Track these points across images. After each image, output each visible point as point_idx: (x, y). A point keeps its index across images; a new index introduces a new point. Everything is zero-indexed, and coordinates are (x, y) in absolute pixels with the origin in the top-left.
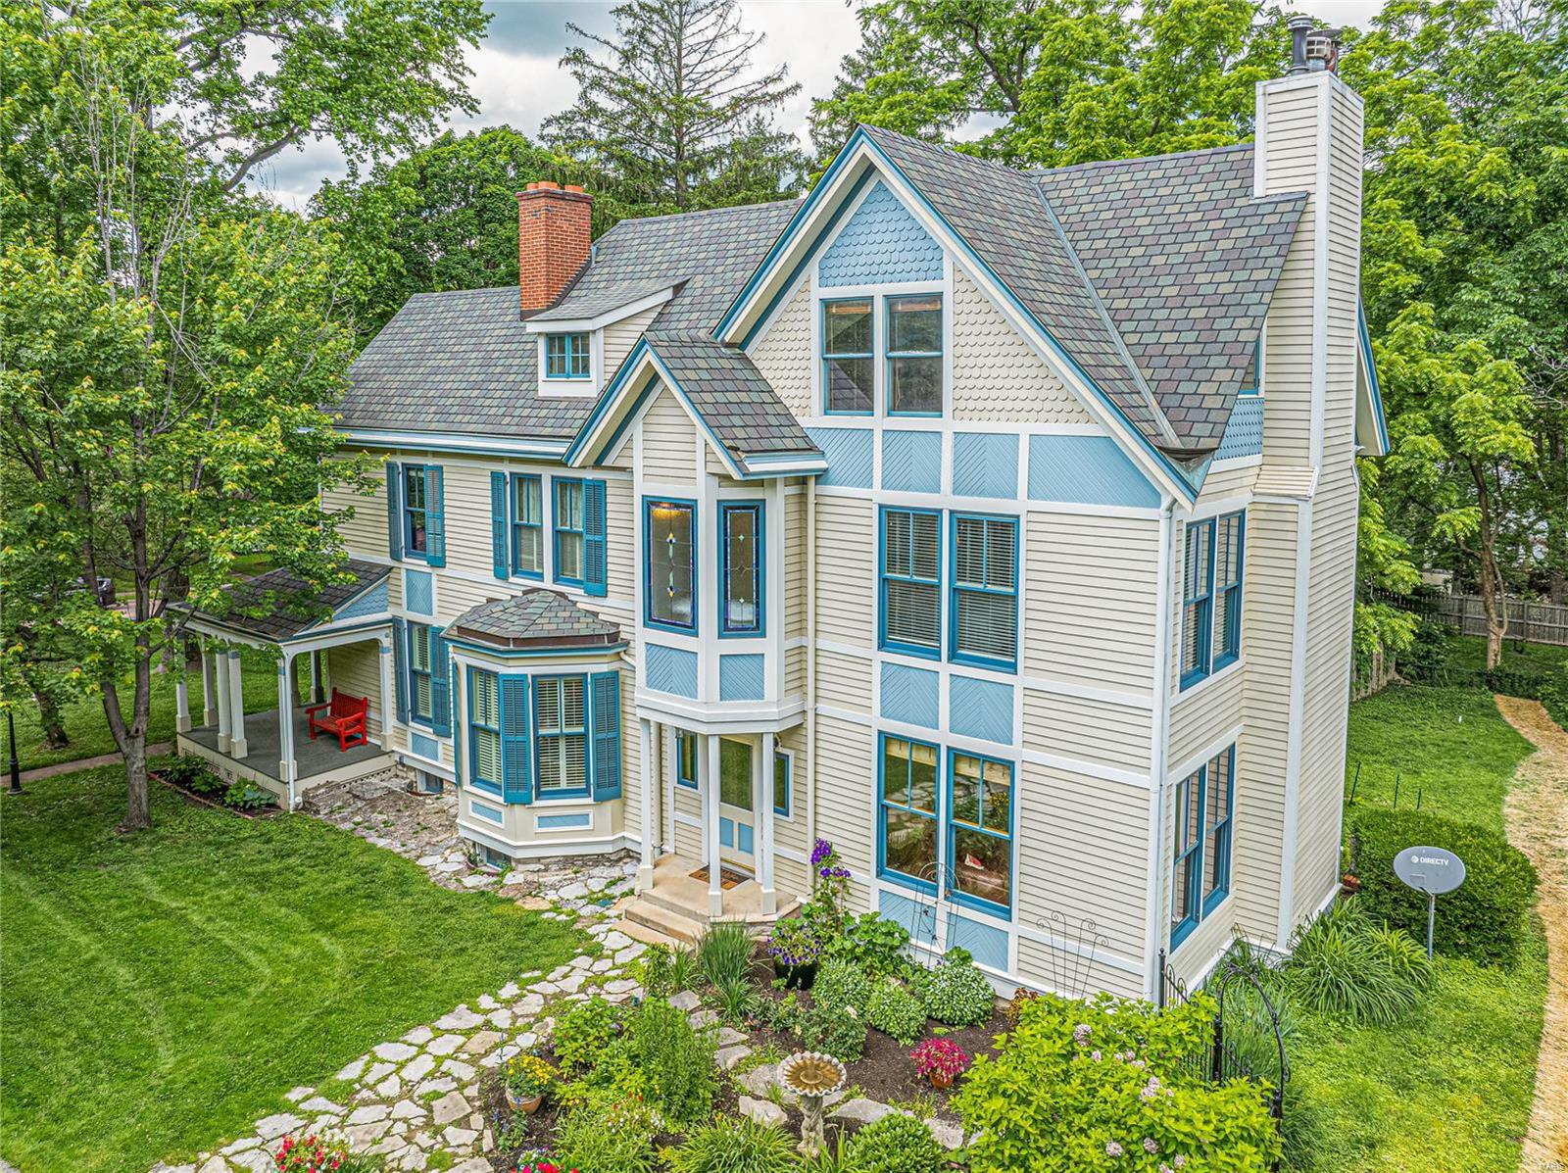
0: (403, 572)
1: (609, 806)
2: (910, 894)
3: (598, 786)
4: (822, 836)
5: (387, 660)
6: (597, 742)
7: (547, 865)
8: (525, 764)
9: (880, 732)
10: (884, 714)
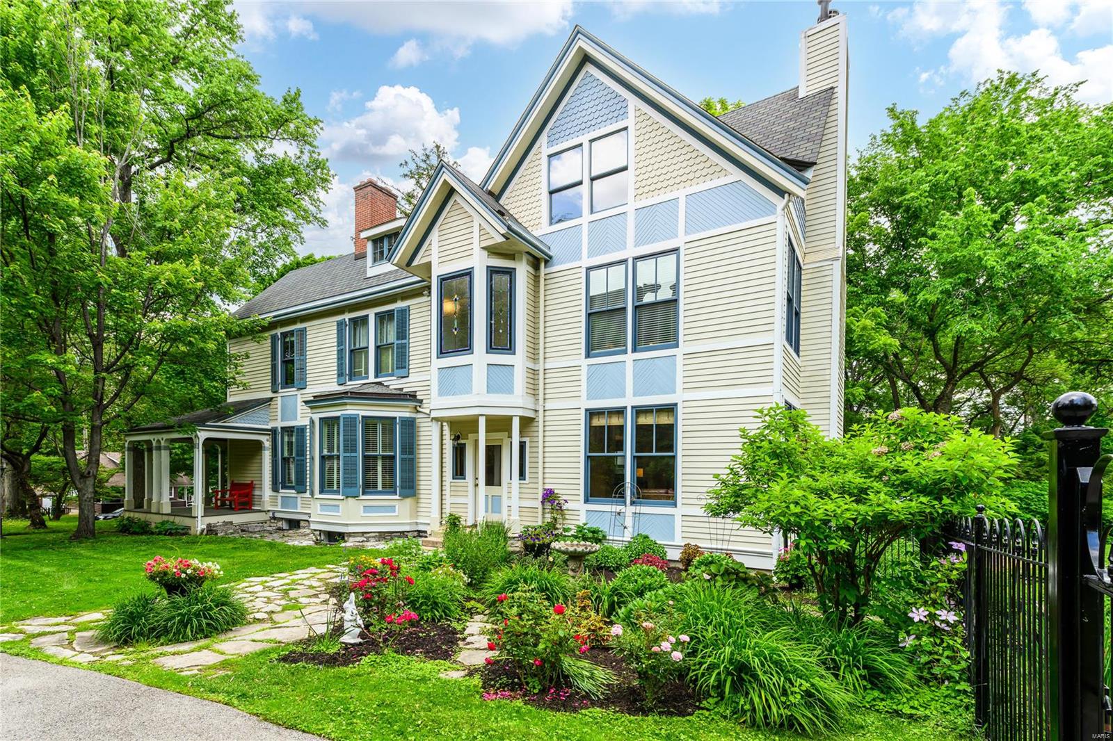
0: (279, 399)
1: (408, 501)
2: (607, 508)
3: (402, 487)
4: (547, 487)
5: (267, 456)
6: (402, 460)
7: (368, 538)
8: (355, 471)
9: (586, 410)
10: (589, 397)
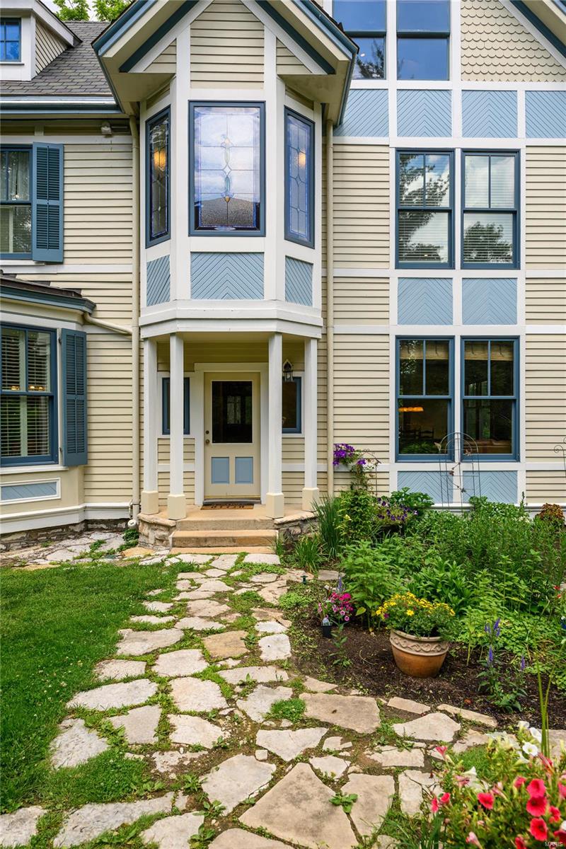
3: (67, 449)
4: (342, 442)
9: (398, 337)
10: (401, 321)
